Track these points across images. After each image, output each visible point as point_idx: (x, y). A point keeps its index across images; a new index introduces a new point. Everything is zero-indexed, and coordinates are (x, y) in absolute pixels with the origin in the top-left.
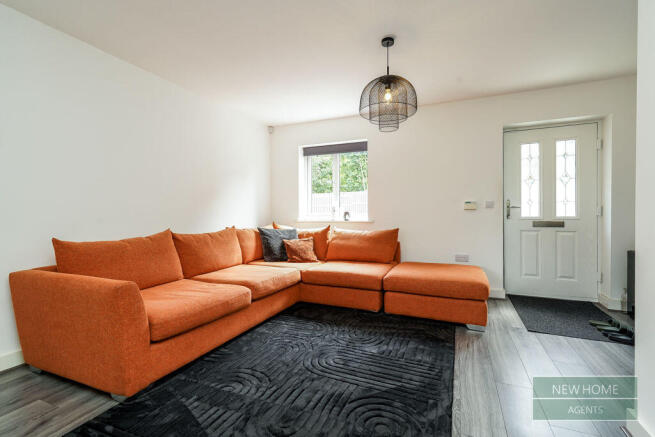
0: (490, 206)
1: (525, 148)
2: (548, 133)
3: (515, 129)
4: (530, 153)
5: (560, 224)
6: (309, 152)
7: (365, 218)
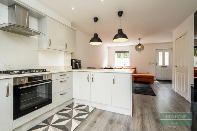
0: (153, 63)
1: (160, 53)
2: (163, 50)
3: (158, 50)
4: (160, 54)
5: (166, 67)
6: (116, 52)
7: (129, 65)
